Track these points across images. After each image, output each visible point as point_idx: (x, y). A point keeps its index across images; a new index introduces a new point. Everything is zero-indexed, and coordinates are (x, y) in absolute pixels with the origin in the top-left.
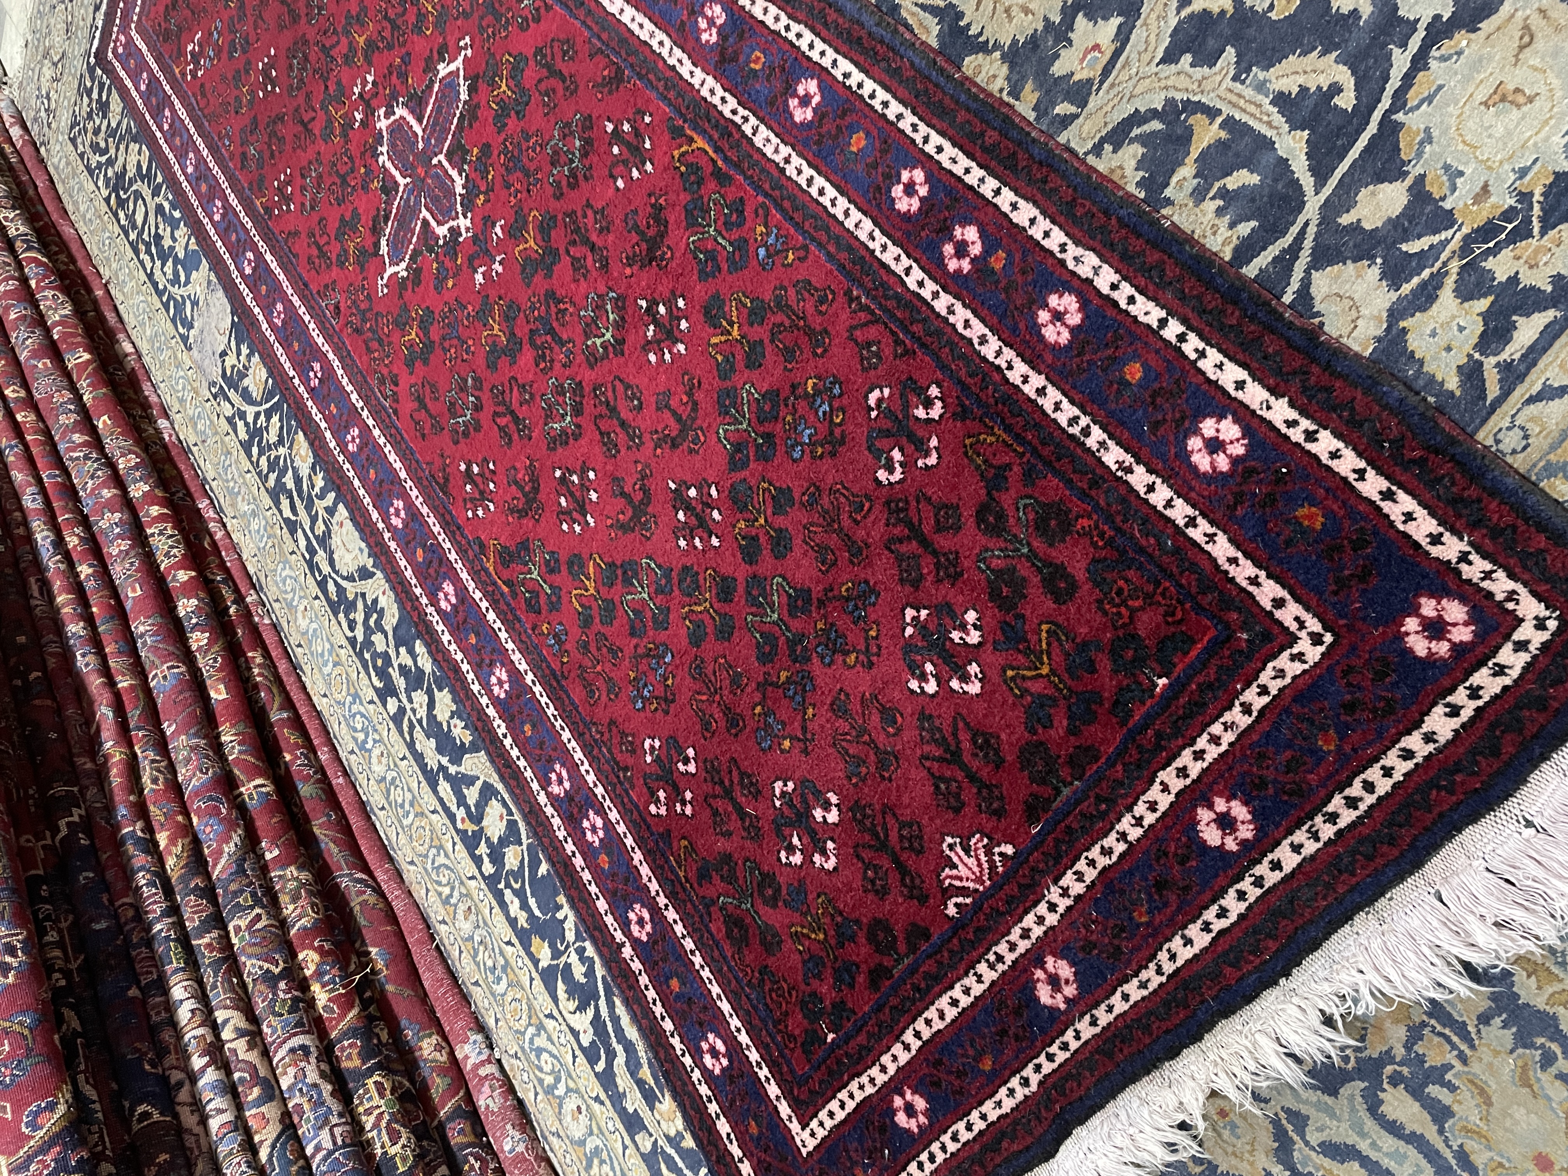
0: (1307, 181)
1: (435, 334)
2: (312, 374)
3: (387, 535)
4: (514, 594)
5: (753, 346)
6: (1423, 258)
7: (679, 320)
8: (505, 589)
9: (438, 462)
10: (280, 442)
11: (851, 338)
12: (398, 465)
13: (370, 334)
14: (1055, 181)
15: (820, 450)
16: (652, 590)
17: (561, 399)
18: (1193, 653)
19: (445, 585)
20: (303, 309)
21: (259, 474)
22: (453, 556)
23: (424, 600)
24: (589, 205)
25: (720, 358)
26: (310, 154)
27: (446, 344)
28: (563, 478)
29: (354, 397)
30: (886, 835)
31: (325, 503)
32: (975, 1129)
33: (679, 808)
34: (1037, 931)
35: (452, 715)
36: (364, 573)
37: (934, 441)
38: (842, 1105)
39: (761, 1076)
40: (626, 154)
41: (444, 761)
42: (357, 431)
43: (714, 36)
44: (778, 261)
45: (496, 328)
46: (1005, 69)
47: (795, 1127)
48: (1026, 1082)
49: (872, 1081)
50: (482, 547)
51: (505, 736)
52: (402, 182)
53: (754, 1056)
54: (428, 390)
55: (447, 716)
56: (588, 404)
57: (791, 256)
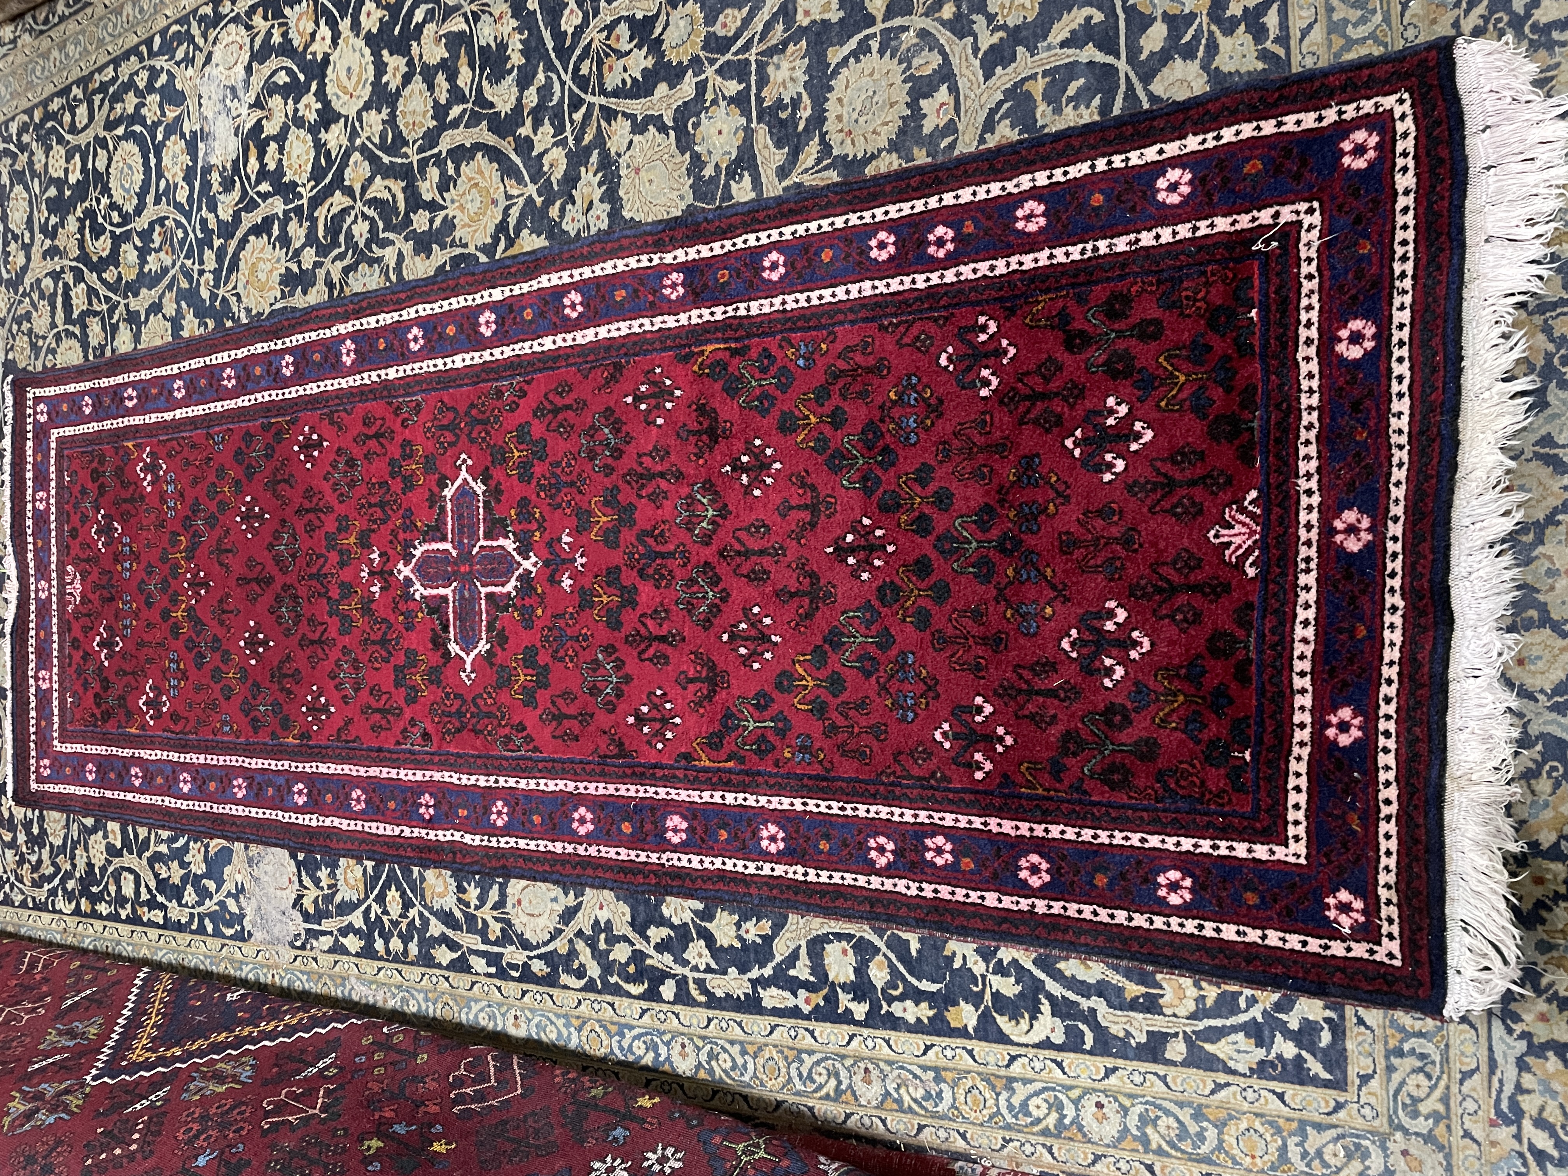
0: (1110, 59)
1: (544, 657)
2: (422, 810)
3: (581, 850)
4: (742, 760)
5: (833, 415)
6: (1196, 38)
7: (763, 452)
8: (731, 764)
9: (603, 742)
10: (408, 905)
11: (902, 346)
12: (561, 785)
13: (474, 721)
14: (971, 168)
15: (929, 422)
16: (863, 630)
17: (695, 588)
18: (1257, 283)
19: (668, 824)
20: (385, 770)
21: (395, 959)
22: (662, 793)
23: (654, 858)
24: (640, 456)
25: (811, 444)
26: (334, 654)
27: (561, 653)
28: (732, 636)
29: (481, 781)
30: (1168, 581)
31: (489, 904)
32: (1395, 677)
33: (1000, 749)
34: (1314, 516)
35: (738, 925)
36: (568, 915)
37: (1005, 342)
38: (1298, 789)
39: (1223, 852)
40: (653, 402)
41: (755, 973)
42: (500, 804)
43: (681, 290)
44: (816, 356)
45: (605, 599)
46: (894, 155)
47: (1280, 853)
48: (1394, 609)
49: (1302, 744)
50: (688, 757)
51: (806, 874)
52: (448, 592)
53: (1205, 846)
54: (560, 702)
55: (733, 933)
56: (723, 569)
57: (824, 346)
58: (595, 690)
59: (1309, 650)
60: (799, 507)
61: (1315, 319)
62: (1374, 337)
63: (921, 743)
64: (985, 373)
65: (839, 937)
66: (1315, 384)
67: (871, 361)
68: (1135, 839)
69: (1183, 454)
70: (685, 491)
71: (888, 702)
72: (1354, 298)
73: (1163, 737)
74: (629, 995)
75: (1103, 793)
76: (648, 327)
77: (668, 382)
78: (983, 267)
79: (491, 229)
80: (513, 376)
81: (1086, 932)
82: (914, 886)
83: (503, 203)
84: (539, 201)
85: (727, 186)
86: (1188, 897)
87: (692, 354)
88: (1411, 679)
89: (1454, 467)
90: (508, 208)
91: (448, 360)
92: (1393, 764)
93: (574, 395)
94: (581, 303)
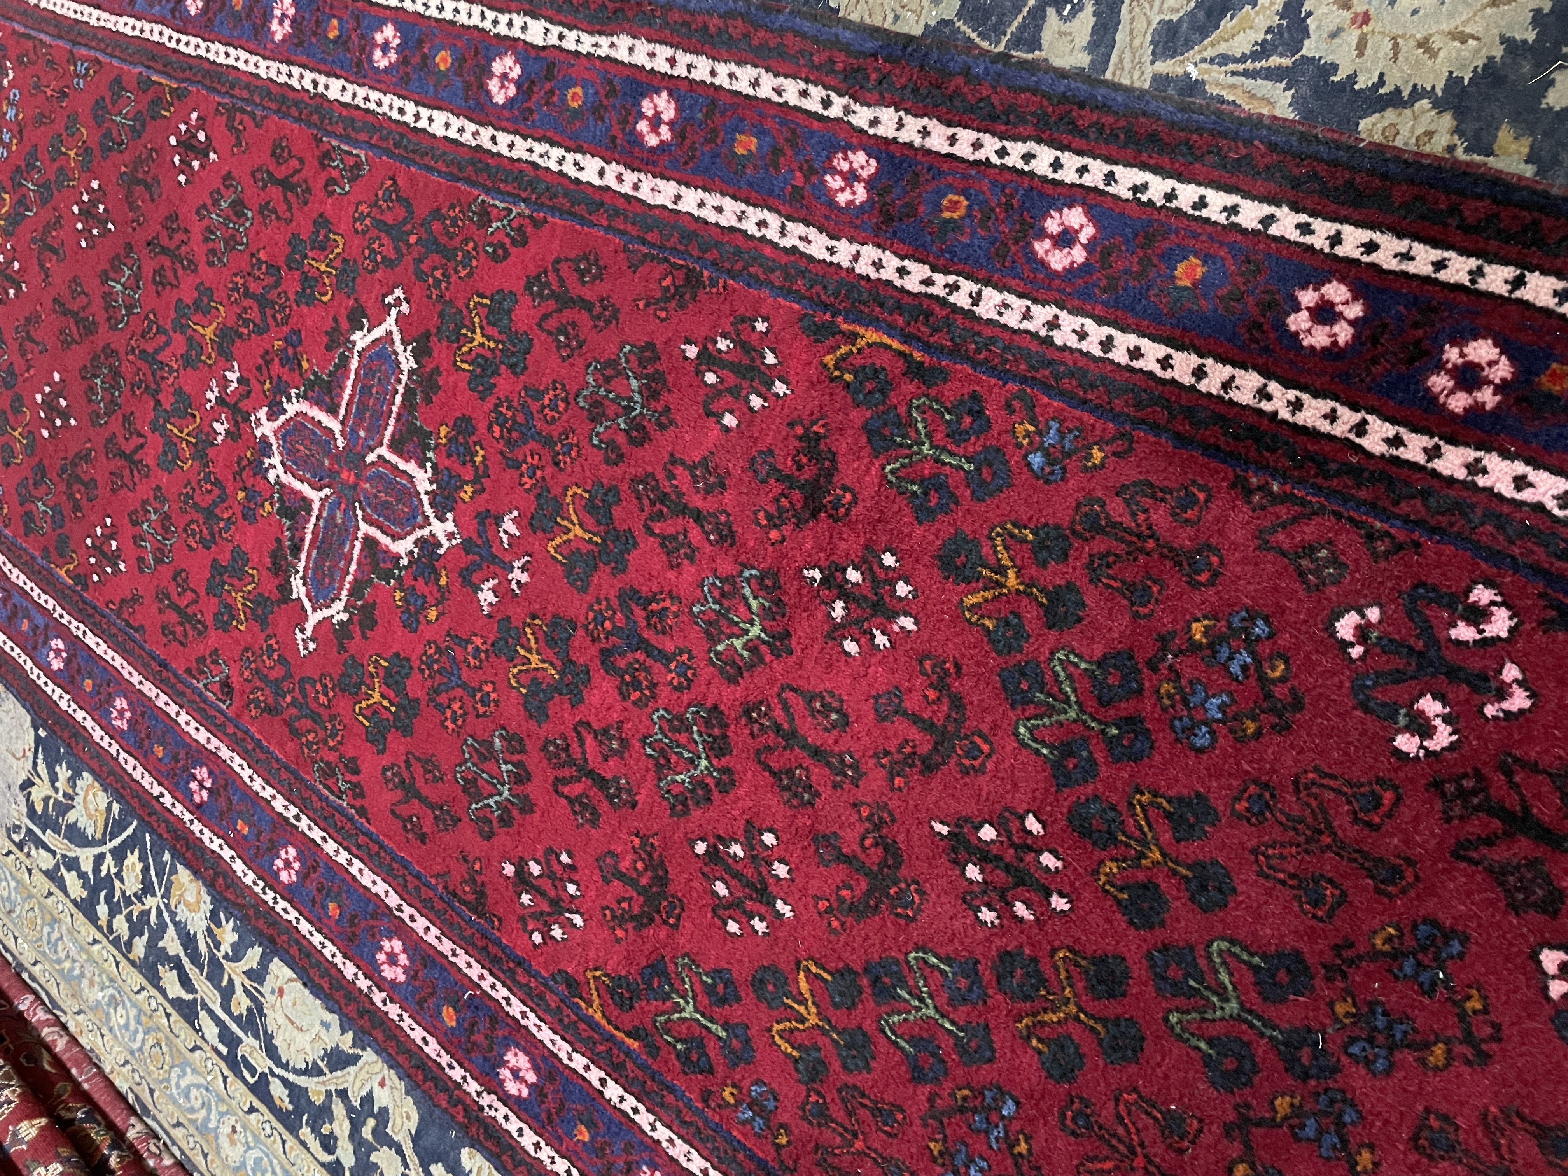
1: (415, 687)
2: (194, 786)
3: (378, 997)
4: (653, 1050)
5: (1056, 596)
7: (892, 583)
8: (635, 1045)
9: (458, 871)
10: (147, 889)
11: (1265, 546)
12: (380, 888)
13: (294, 711)
15: (1251, 727)
16: (943, 999)
17: (683, 738)
19: (509, 1056)
20: (164, 698)
21: (116, 943)
22: (516, 1008)
23: (473, 1087)
24: (673, 461)
25: (988, 623)
26: (144, 490)
27: (443, 699)
28: (713, 854)
29: (279, 804)
31: (244, 965)
36: (337, 1059)
37: (1511, 672)
40: (732, 379)
42: (292, 852)
43: (861, 193)
44: (1072, 464)
45: (535, 660)
46: (1447, 121)
50: (574, 986)
52: (315, 496)
54: (418, 770)
56: (739, 735)
57: (1097, 455)
58: (473, 789)
60: (916, 719)
64: (1430, 706)
67: (1184, 539)
70: (726, 567)
76: (772, 233)
77: (770, 359)
78: (1547, 484)
80: (516, 198)
87: (831, 330)
91: (425, 113)
93: (603, 288)
94: (671, 124)
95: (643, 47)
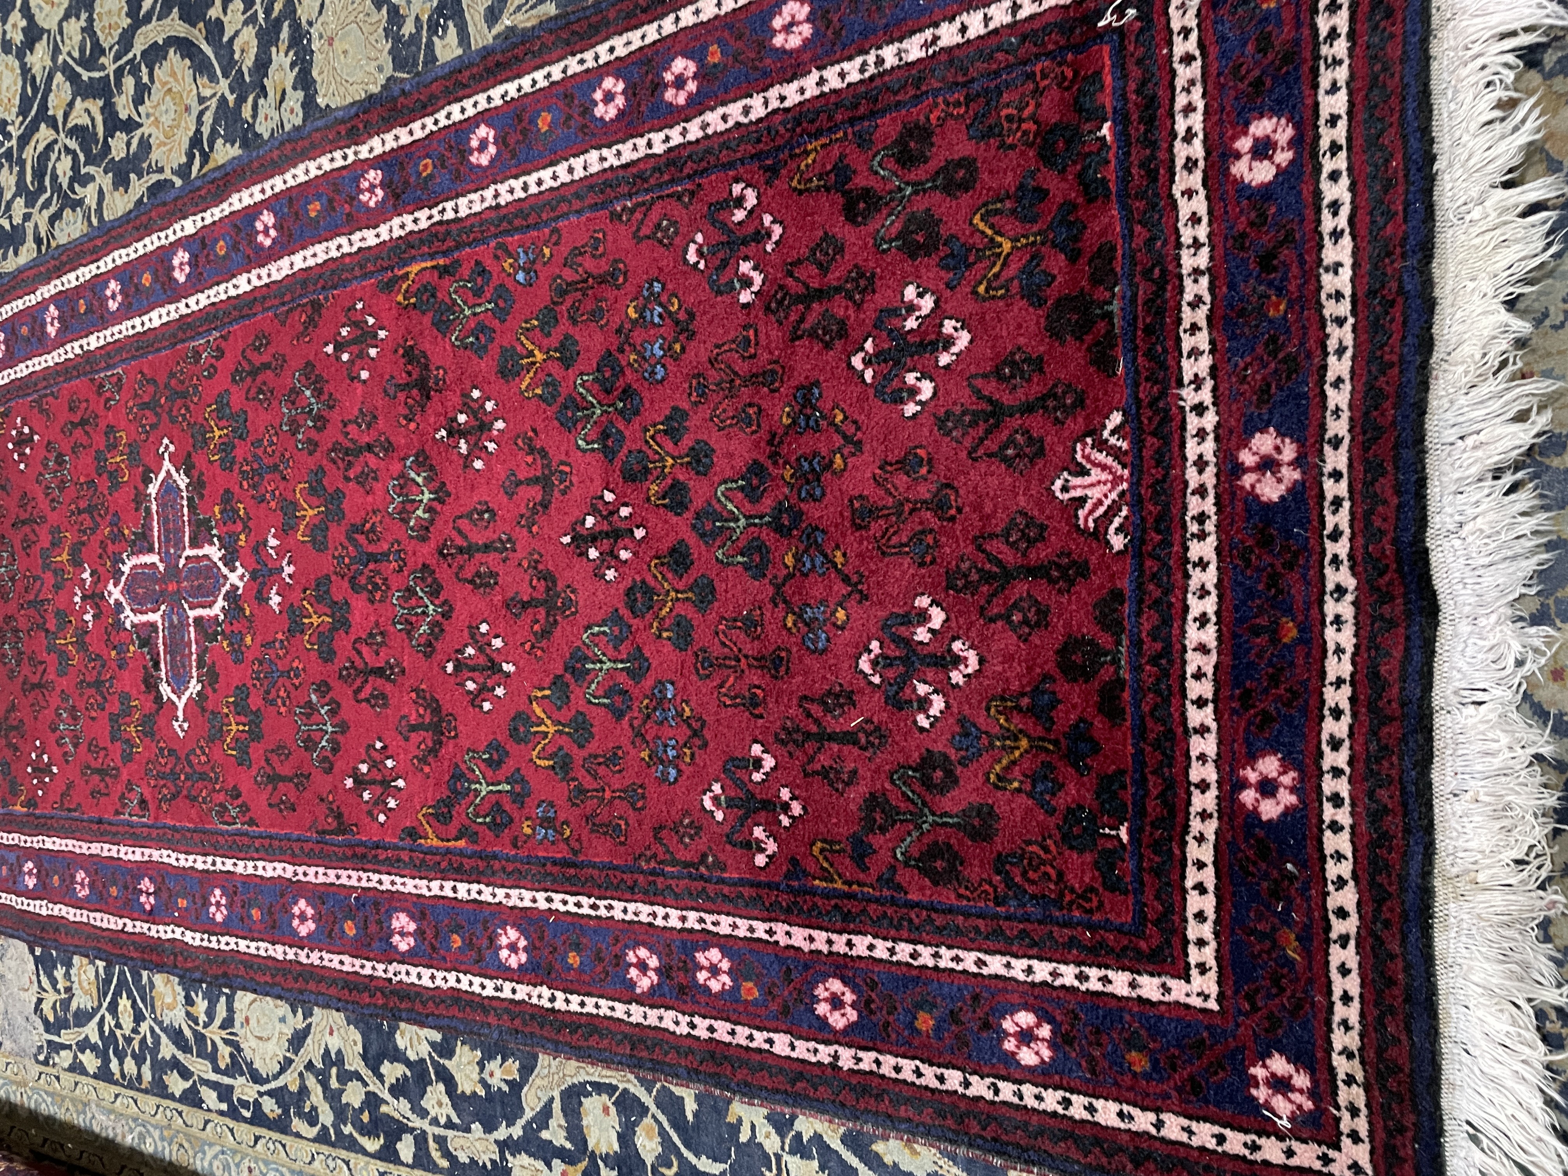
1: (254, 701)
2: (143, 898)
3: (303, 956)
4: (474, 836)
5: (561, 347)
7: (482, 406)
8: (461, 843)
9: (321, 811)
10: (139, 1019)
11: (640, 240)
13: (188, 784)
15: (677, 347)
16: (611, 652)
17: (414, 601)
18: (1108, 80)
19: (394, 924)
20: (106, 847)
21: (130, 1084)
22: (387, 883)
23: (381, 969)
24: (346, 423)
25: (538, 391)
26: (54, 701)
27: (273, 695)
28: (457, 664)
29: (199, 863)
30: (999, 563)
31: (217, 1022)
32: (1345, 705)
33: (785, 821)
34: (1209, 447)
35: (481, 1065)
36: (298, 1040)
37: (767, 220)
38: (1201, 888)
39: (1095, 985)
40: (355, 349)
41: (502, 1133)
42: (218, 892)
43: (380, 192)
45: (315, 620)
47: (1179, 991)
48: (1340, 590)
49: (1204, 815)
50: (413, 833)
51: (553, 999)
52: (157, 617)
53: (1068, 975)
54: (274, 758)
55: (476, 1076)
57: (547, 251)
58: (310, 744)
59: (1208, 663)
60: (530, 481)
61: (1198, 127)
62: (1292, 143)
63: (686, 813)
64: (745, 267)
65: (599, 1088)
66: (1202, 231)
67: (604, 266)
68: (969, 960)
69: (1013, 364)
70: (396, 468)
71: (645, 754)
72: (1258, 83)
73: (1001, 802)
74: (365, 1153)
75: (922, 889)
76: (346, 249)
77: (371, 321)
78: (734, 110)
79: (185, 144)
80: (209, 331)
81: (907, 1101)
82: (684, 1019)
83: (196, 109)
84: (231, 98)
85: (430, 45)
86: (1046, 1054)
87: (395, 280)
88: (1373, 708)
89: (1427, 344)
90: (201, 114)
91: (146, 318)
92: (1347, 849)
93: (272, 349)
94: (274, 226)
95: (245, 194)
